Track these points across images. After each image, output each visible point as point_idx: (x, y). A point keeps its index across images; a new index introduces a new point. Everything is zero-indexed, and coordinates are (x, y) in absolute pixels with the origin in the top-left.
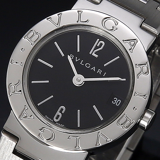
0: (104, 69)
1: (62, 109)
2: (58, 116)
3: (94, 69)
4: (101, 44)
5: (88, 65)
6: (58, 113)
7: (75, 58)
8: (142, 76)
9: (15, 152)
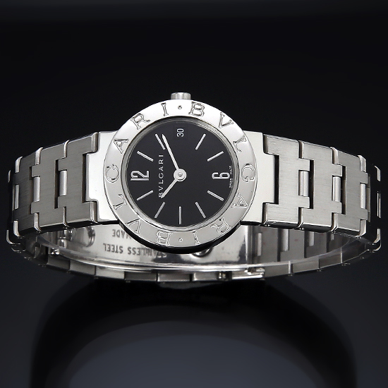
0: (156, 159)
1: (215, 175)
2: (223, 176)
3: (161, 169)
4: (134, 174)
5: (161, 176)
6: (221, 177)
7: (161, 192)
8: (146, 119)
9: (276, 202)
